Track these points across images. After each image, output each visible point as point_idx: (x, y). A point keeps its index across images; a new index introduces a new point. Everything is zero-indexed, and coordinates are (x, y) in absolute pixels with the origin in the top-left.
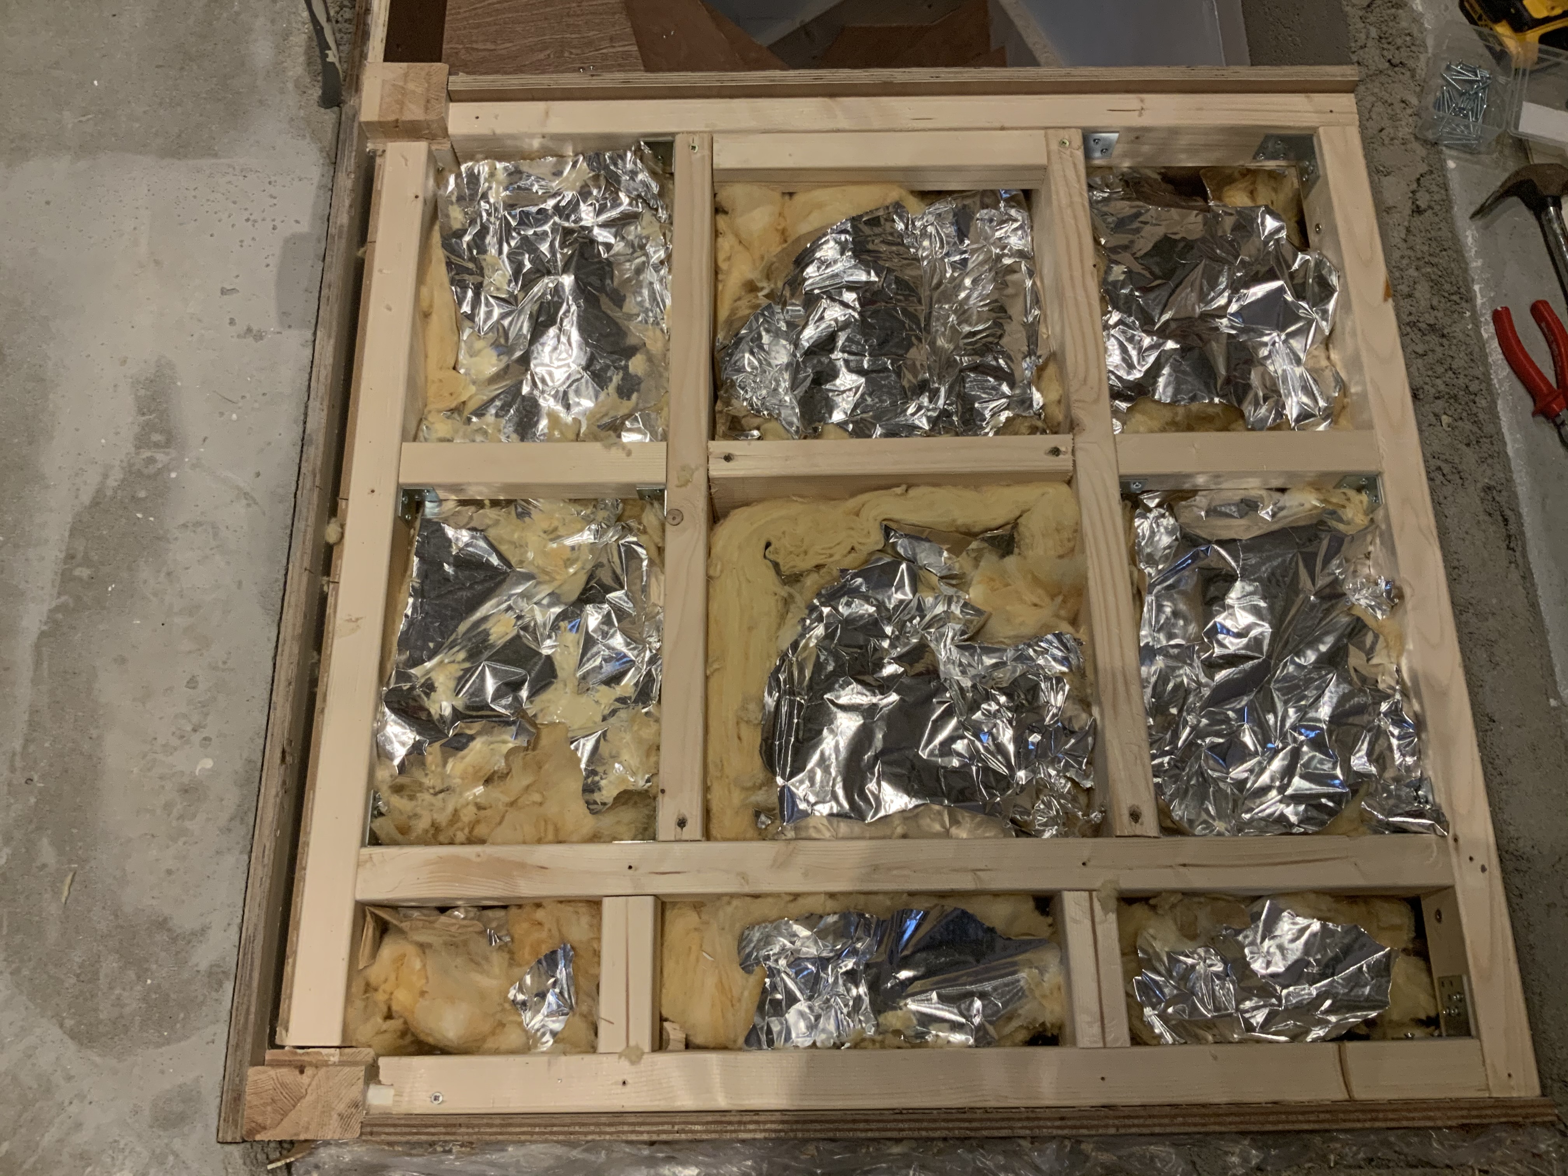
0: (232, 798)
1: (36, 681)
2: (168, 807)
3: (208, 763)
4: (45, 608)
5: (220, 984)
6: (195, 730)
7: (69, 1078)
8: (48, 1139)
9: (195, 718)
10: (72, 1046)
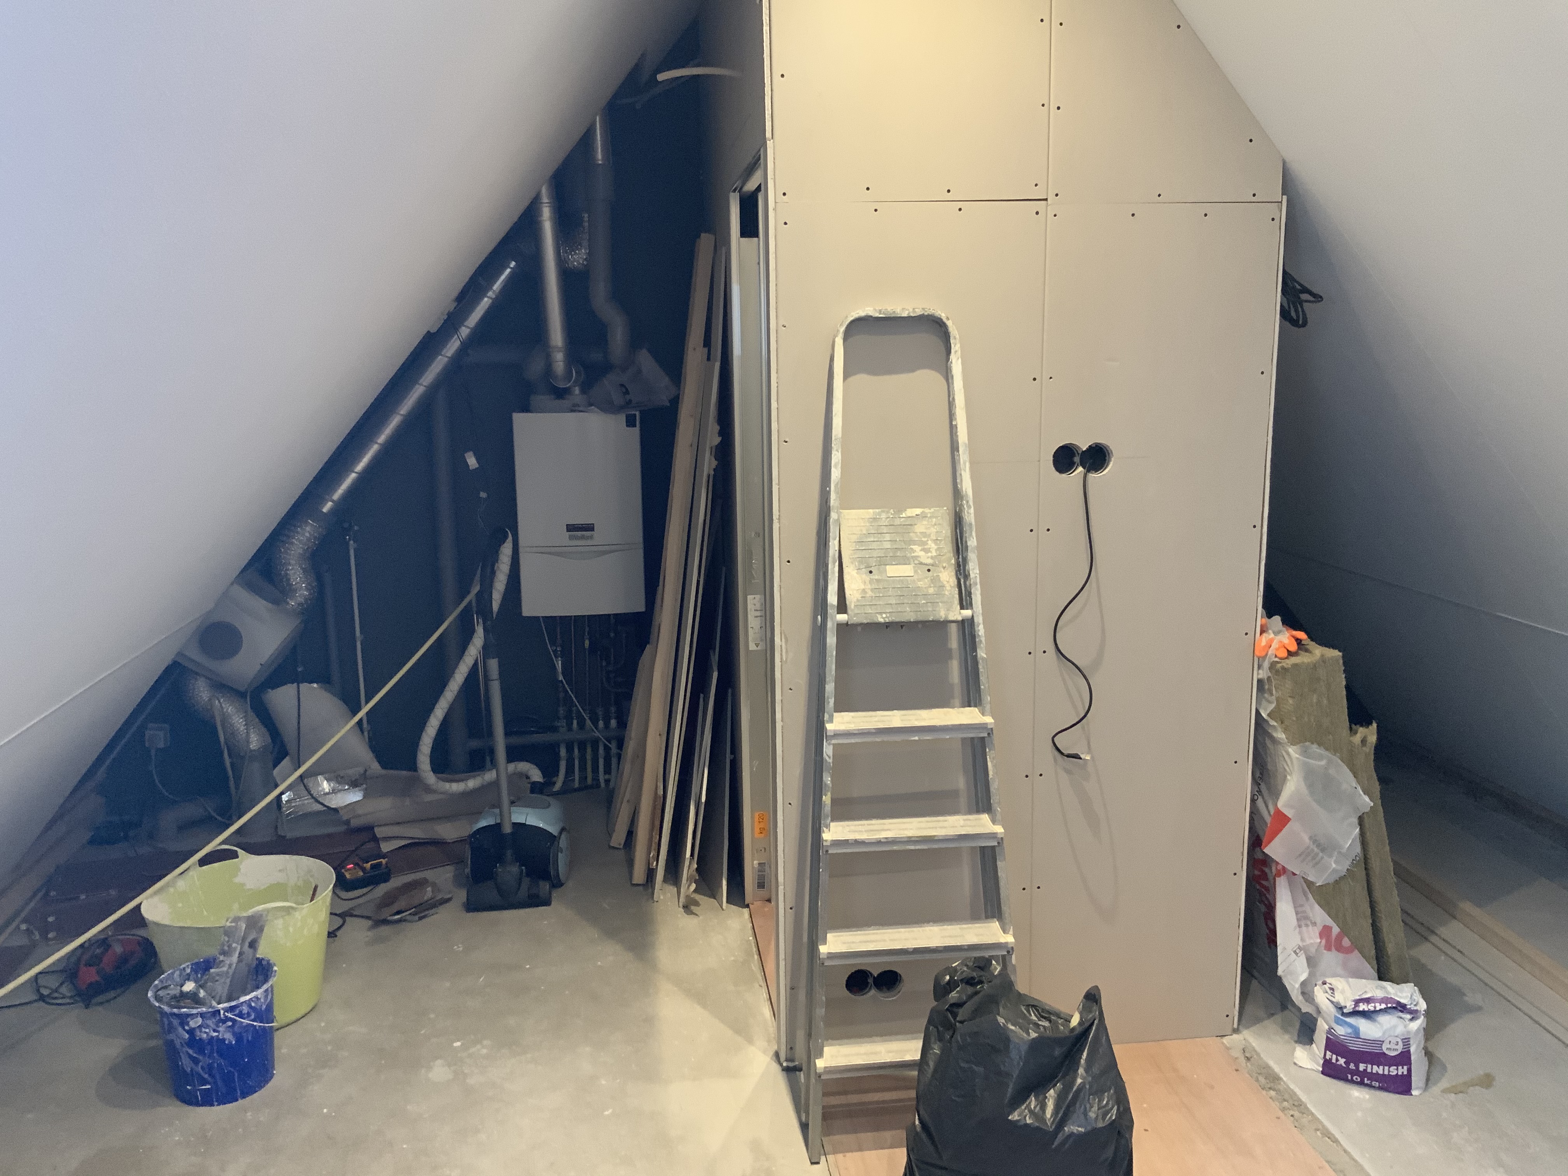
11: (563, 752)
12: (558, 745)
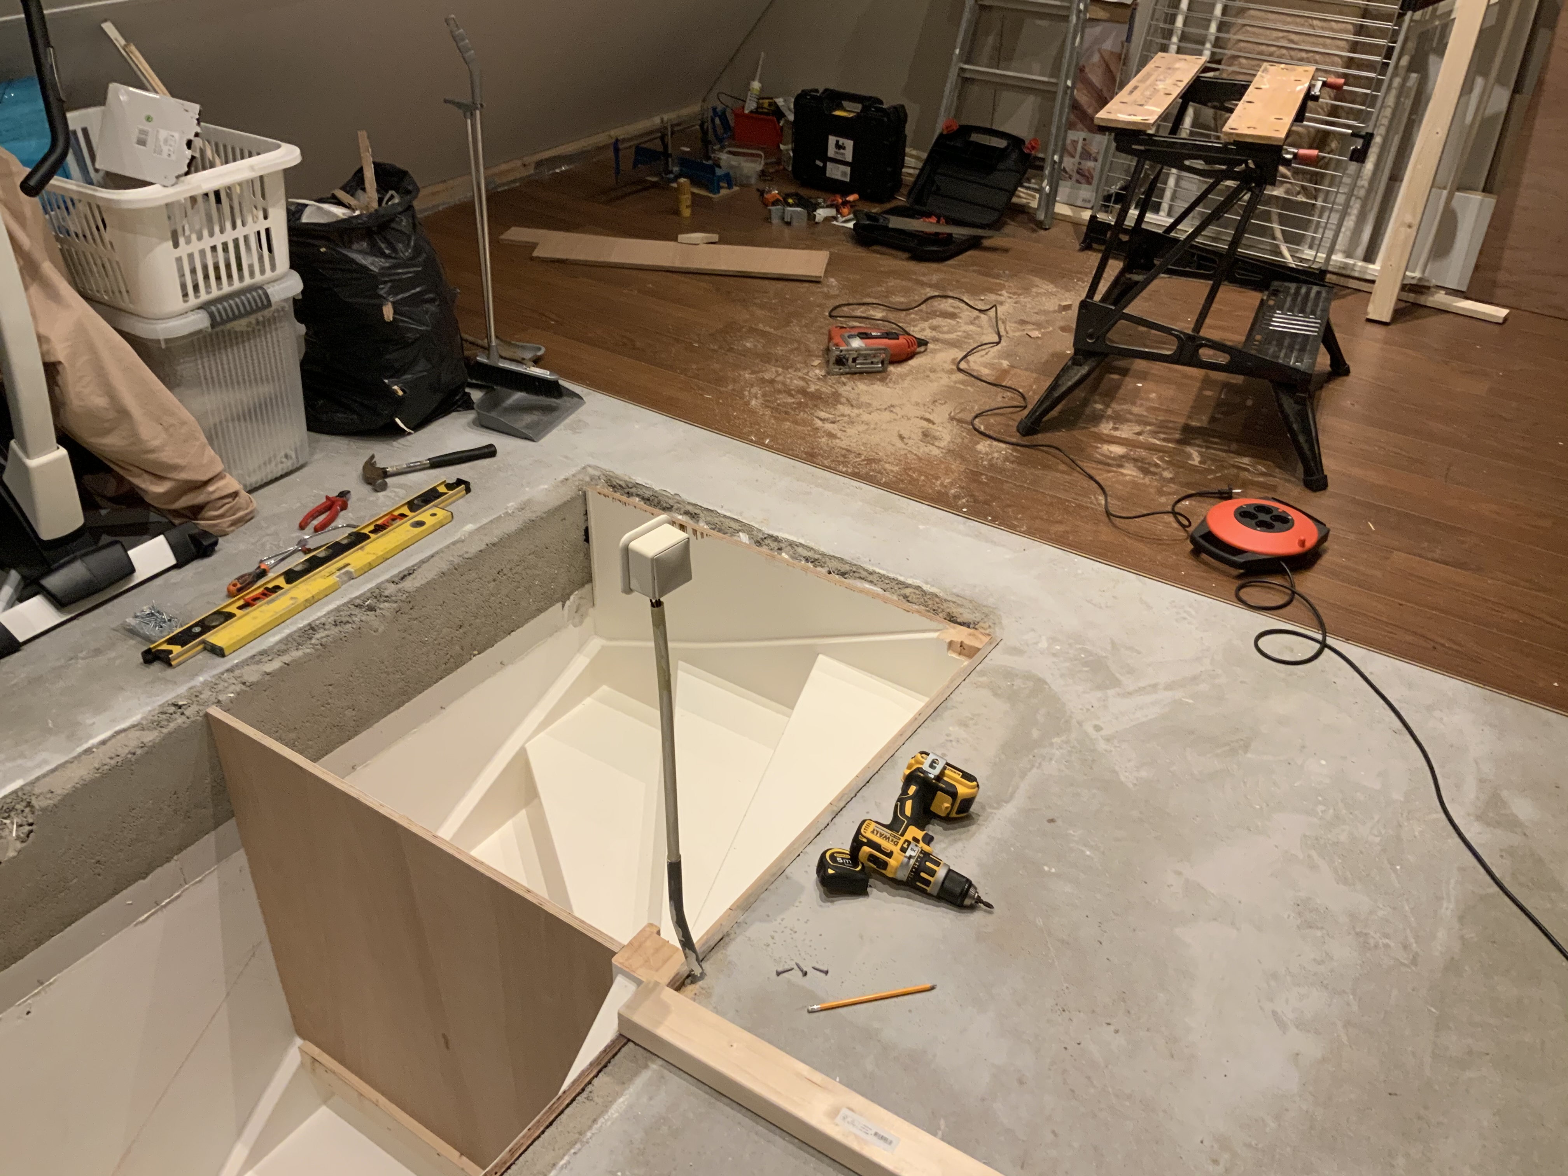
0: (947, 714)
1: (1018, 787)
2: (976, 724)
3: (951, 728)
4: (1001, 811)
5: (981, 671)
6: (951, 741)
7: (1052, 674)
8: (1067, 664)
9: (949, 744)
10: (1048, 681)
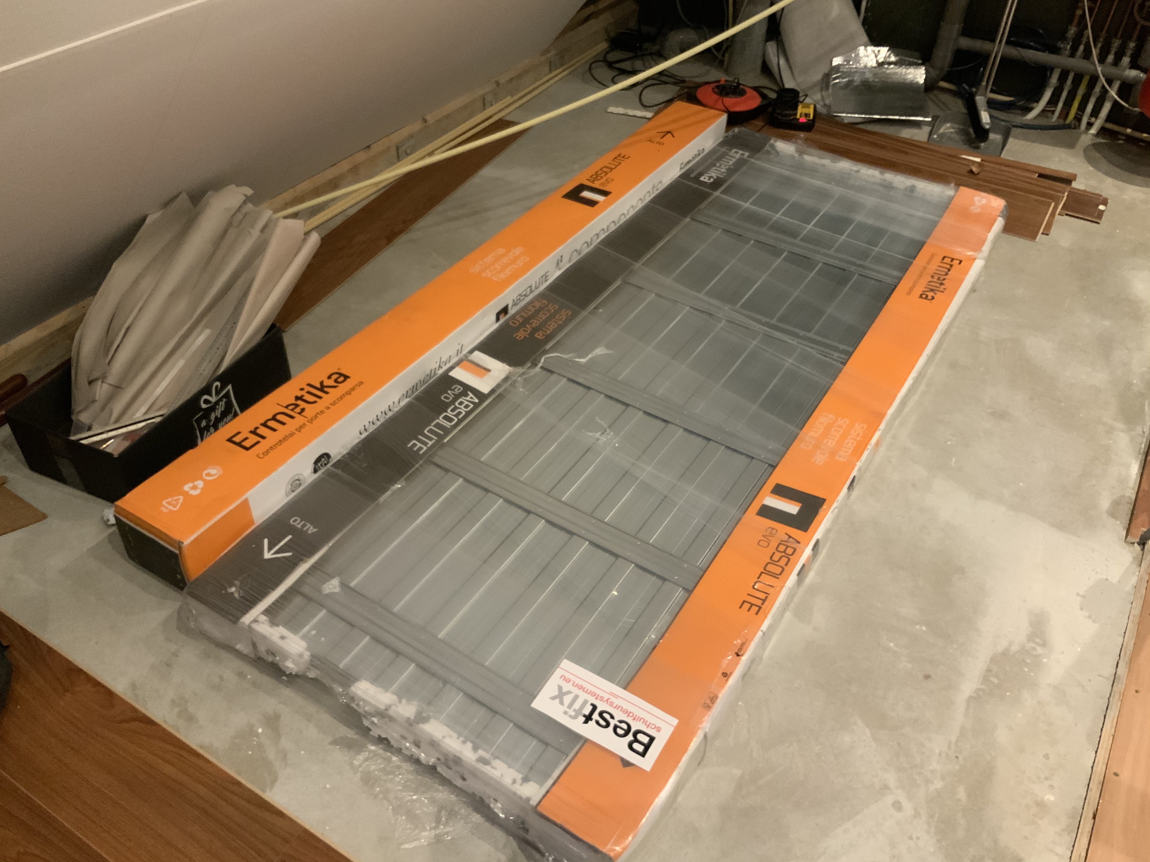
11: (1054, 80)
12: (1052, 69)
